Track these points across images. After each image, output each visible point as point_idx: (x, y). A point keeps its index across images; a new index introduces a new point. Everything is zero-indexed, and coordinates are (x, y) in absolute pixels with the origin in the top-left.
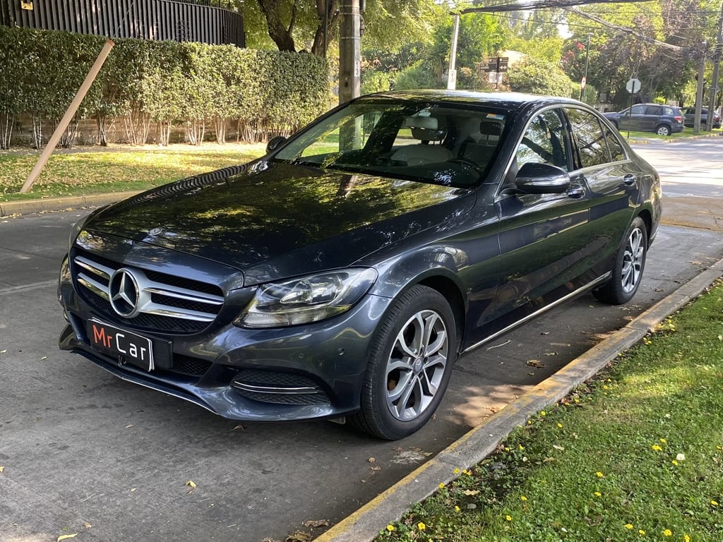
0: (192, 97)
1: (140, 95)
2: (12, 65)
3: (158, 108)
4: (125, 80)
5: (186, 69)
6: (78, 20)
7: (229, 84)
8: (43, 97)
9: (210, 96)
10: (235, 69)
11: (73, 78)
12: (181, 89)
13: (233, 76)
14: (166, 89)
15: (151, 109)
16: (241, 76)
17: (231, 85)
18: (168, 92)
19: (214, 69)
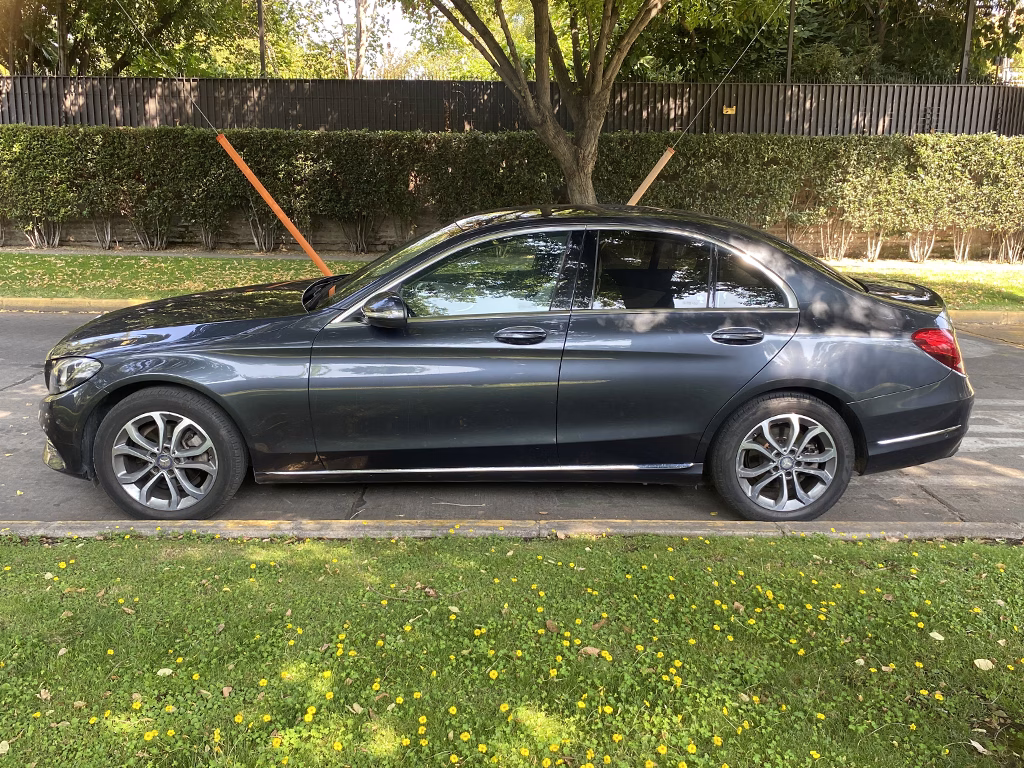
0: (916, 202)
1: (841, 201)
2: (692, 174)
3: (864, 216)
4: (822, 184)
5: (911, 169)
6: (787, 118)
7: (980, 184)
8: (721, 205)
9: (946, 200)
10: (992, 165)
11: (757, 183)
12: (901, 192)
13: (987, 175)
14: (879, 193)
15: (854, 217)
16: (1001, 174)
17: (982, 185)
18: (881, 197)
19: (958, 166)
